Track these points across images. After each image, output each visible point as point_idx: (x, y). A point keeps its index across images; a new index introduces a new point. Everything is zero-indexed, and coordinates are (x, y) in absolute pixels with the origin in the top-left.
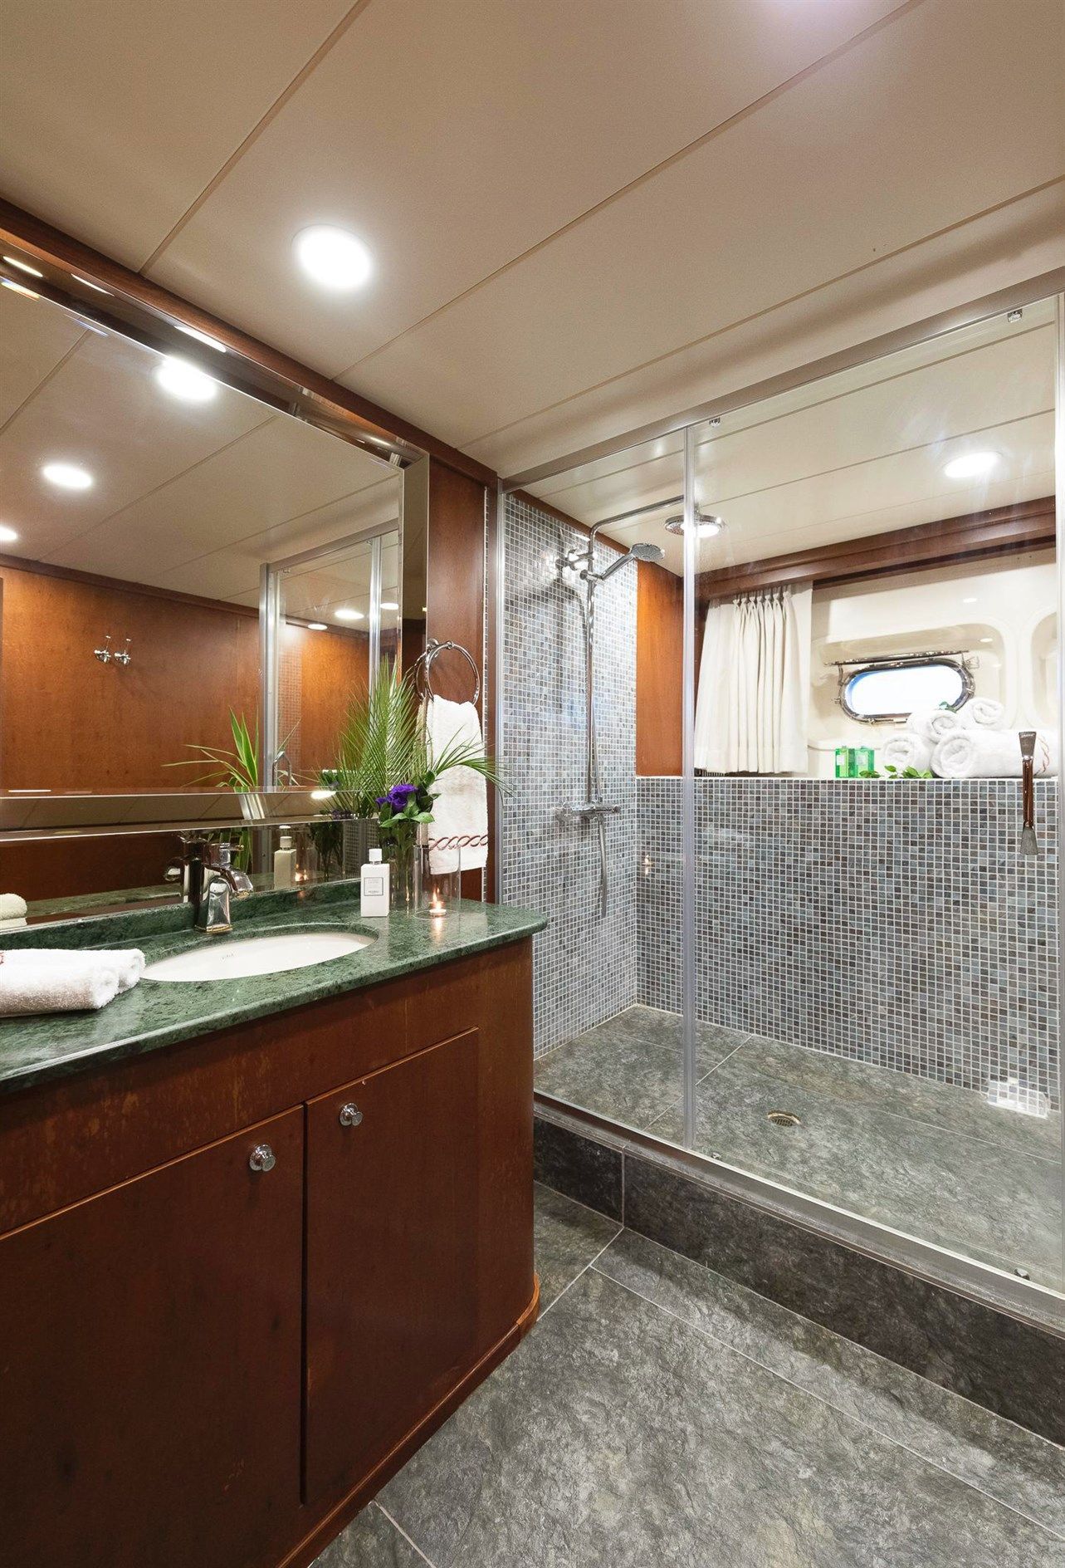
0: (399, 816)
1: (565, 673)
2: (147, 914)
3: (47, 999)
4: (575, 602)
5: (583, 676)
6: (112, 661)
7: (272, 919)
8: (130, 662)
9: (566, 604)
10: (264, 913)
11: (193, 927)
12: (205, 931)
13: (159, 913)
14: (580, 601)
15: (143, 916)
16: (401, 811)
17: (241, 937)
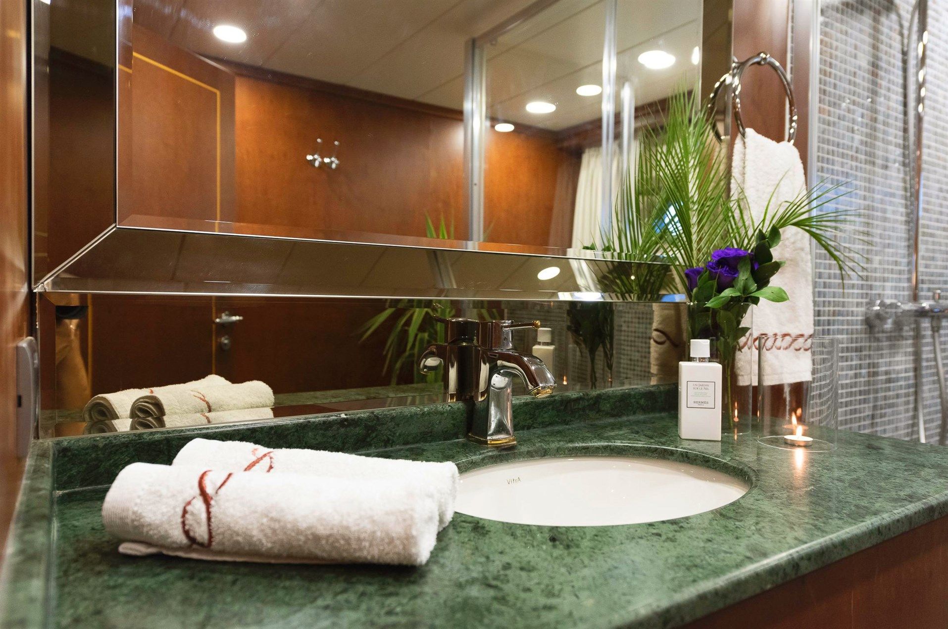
0: (728, 293)
1: (881, 118)
2: (416, 414)
3: (348, 540)
4: (893, 16)
5: (900, 124)
6: (322, 164)
7: (559, 432)
8: (338, 166)
9: (883, 19)
10: (544, 425)
11: (466, 436)
12: (486, 442)
13: (429, 413)
14: (899, 16)
15: (413, 416)
16: (731, 285)
17: (531, 455)
